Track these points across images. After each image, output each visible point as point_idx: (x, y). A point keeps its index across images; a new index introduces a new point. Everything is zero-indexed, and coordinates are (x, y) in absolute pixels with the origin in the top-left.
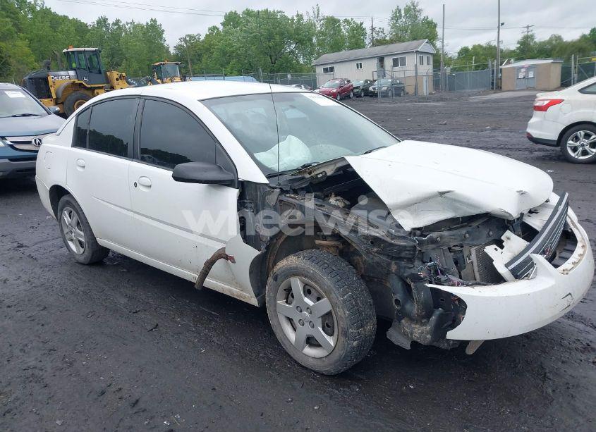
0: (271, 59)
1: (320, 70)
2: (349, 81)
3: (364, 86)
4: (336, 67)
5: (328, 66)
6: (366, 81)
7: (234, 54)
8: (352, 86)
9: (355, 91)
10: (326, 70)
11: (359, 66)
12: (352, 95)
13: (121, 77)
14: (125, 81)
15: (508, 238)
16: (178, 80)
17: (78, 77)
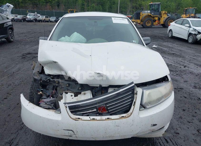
14: (166, 15)
15: (85, 94)
16: (193, 15)
17: (151, 13)
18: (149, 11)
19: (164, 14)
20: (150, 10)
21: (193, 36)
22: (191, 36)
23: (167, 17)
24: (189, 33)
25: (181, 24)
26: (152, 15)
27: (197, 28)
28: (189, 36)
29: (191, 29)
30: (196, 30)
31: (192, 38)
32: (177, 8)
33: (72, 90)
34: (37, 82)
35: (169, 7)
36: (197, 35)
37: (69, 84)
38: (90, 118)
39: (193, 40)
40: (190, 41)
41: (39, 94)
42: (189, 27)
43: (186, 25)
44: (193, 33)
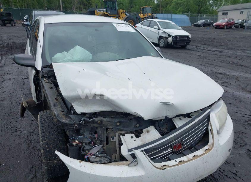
0: (199, 7)
1: (220, 14)
2: (233, 20)
3: (241, 23)
4: (229, 12)
5: (225, 12)
6: (243, 20)
7: (181, 4)
8: (234, 22)
9: (236, 25)
10: (223, 14)
11: (242, 13)
12: (233, 27)
13: (123, 12)
14: (124, 14)
15: (148, 132)
16: (150, 15)
17: (107, 11)
18: (104, 10)
19: (122, 13)
20: (105, 8)
21: (163, 39)
22: (161, 40)
23: (126, 17)
24: (159, 36)
25: (149, 26)
26: (108, 14)
27: (166, 30)
28: (159, 40)
29: (161, 31)
30: (165, 32)
31: (163, 41)
32: (130, 6)
33: (125, 129)
34: (68, 128)
35: (122, 5)
36: (168, 38)
37: (120, 122)
38: (176, 161)
39: (164, 44)
40: (162, 44)
41: (75, 144)
42: (158, 29)
43: (154, 27)
44: (164, 36)
